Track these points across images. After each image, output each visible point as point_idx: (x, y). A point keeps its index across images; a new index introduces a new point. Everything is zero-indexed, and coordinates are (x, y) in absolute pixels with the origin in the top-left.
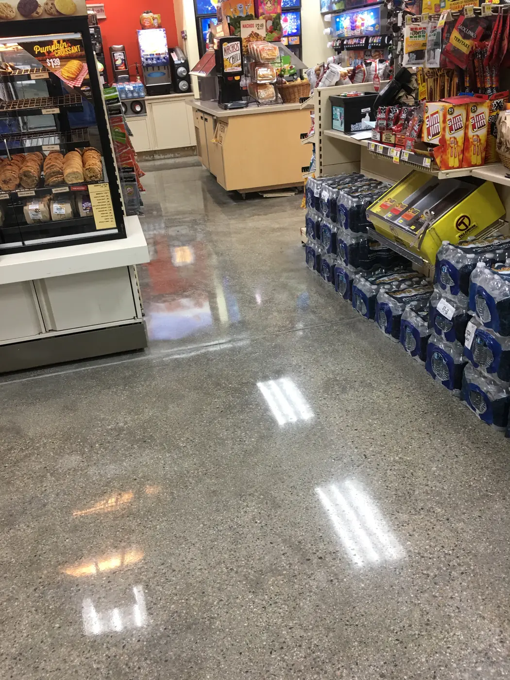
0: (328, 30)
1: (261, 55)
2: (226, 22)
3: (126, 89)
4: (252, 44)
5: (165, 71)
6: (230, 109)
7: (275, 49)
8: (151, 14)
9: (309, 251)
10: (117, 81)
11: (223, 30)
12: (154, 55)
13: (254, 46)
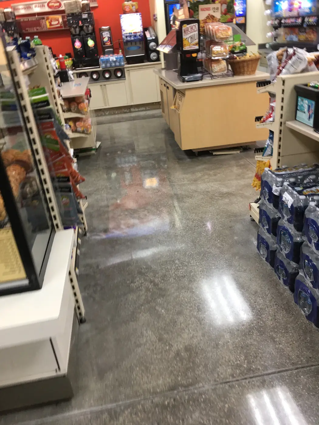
0: (268, 12)
1: (216, 35)
2: (187, 6)
3: (111, 60)
4: (208, 25)
5: (141, 46)
6: (188, 81)
7: (229, 29)
8: (131, 2)
9: (261, 241)
10: (104, 54)
11: (184, 13)
12: (131, 33)
13: (210, 27)
